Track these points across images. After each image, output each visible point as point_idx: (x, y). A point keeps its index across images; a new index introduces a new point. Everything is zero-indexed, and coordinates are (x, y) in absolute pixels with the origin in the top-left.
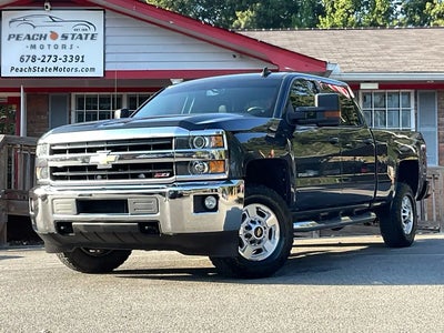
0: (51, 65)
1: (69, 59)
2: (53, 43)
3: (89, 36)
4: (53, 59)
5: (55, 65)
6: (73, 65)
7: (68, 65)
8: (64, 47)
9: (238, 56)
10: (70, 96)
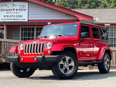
0: (13, 18)
1: (18, 16)
2: (13, 12)
3: (24, 10)
4: (13, 16)
5: (14, 18)
6: (19, 18)
7: (17, 18)
8: (17, 13)
9: (67, 15)
10: (19, 27)
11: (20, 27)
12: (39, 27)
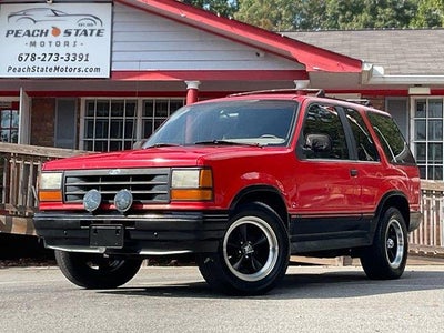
9: (262, 54)
10: (79, 100)
11: (83, 99)
12: (154, 98)
